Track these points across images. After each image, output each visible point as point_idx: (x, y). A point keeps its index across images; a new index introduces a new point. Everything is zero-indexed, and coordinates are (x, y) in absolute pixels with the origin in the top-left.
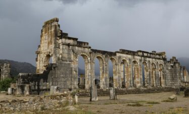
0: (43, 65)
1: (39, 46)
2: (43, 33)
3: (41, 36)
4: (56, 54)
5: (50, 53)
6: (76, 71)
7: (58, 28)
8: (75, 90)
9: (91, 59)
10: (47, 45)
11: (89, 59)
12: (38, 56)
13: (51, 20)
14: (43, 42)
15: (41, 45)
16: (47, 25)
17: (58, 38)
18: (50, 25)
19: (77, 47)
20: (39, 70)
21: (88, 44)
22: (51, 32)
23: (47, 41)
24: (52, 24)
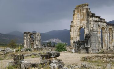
0: (77, 34)
1: (72, 22)
2: (75, 13)
3: (74, 15)
4: (88, 28)
5: (83, 26)
6: (100, 38)
7: (89, 10)
8: (101, 51)
9: (107, 30)
10: (79, 21)
11: (106, 30)
12: (72, 28)
13: (83, 5)
14: (75, 19)
15: (74, 21)
16: (79, 8)
17: (90, 17)
18: (82, 8)
19: (100, 22)
20: (73, 37)
21: (105, 19)
22: (83, 12)
23: (79, 18)
24: (84, 8)
